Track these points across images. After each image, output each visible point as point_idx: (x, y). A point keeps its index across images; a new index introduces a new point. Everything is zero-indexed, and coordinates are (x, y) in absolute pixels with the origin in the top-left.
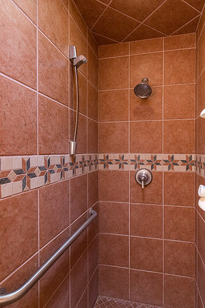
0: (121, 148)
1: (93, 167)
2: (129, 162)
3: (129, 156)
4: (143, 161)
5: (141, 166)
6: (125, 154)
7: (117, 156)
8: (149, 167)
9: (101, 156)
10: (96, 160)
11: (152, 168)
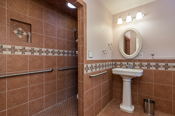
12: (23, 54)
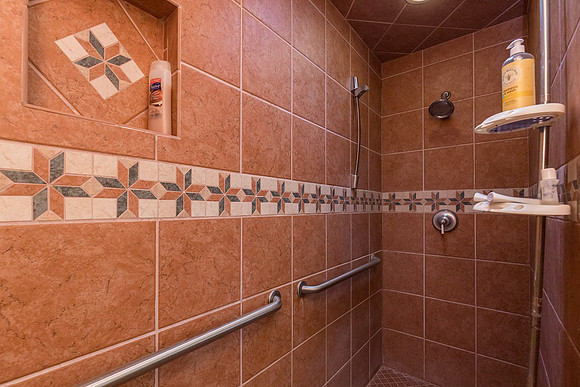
0: (413, 184)
1: (376, 207)
2: (423, 202)
3: (423, 194)
4: (443, 199)
5: (441, 207)
6: (417, 192)
7: (406, 195)
8: (453, 208)
9: (385, 196)
10: (379, 199)
11: (457, 209)
12: (128, 217)
